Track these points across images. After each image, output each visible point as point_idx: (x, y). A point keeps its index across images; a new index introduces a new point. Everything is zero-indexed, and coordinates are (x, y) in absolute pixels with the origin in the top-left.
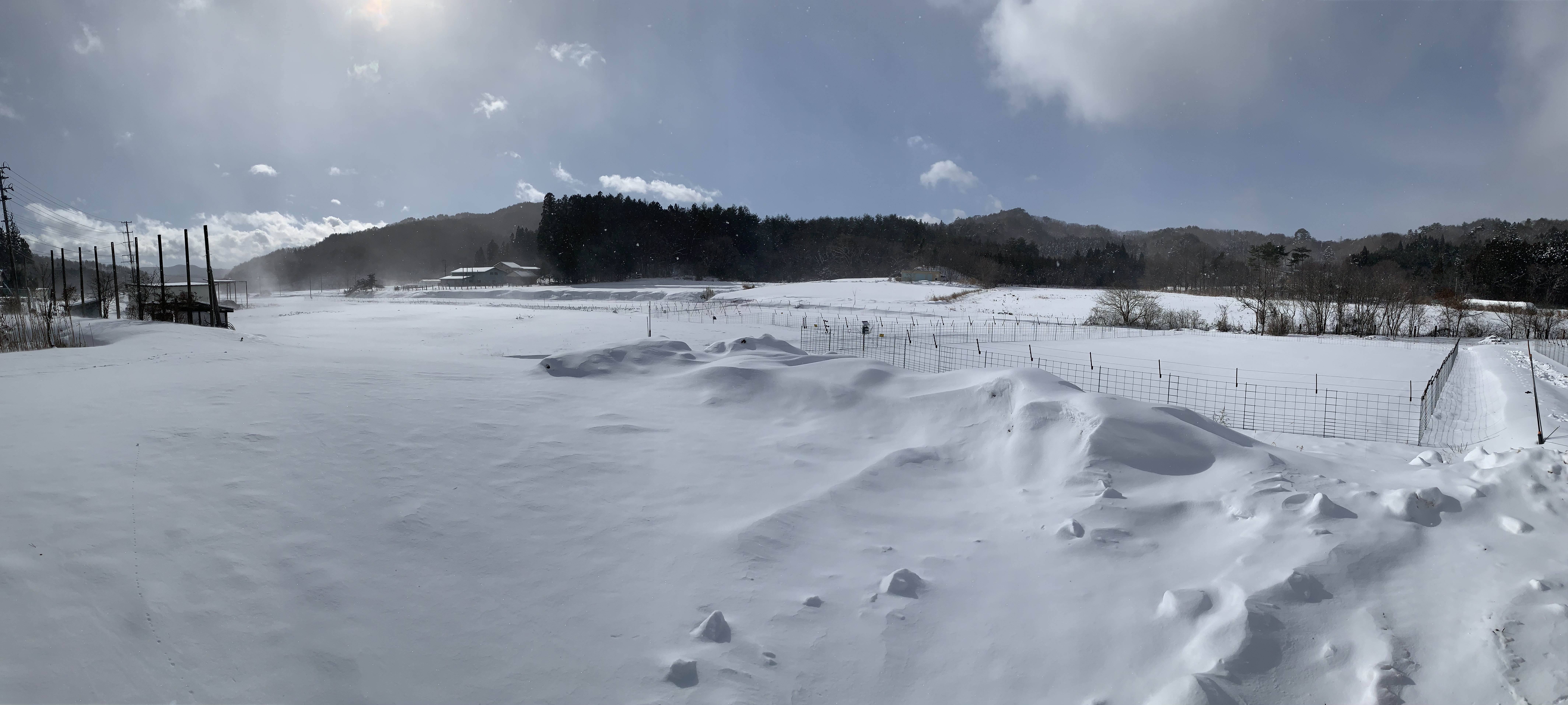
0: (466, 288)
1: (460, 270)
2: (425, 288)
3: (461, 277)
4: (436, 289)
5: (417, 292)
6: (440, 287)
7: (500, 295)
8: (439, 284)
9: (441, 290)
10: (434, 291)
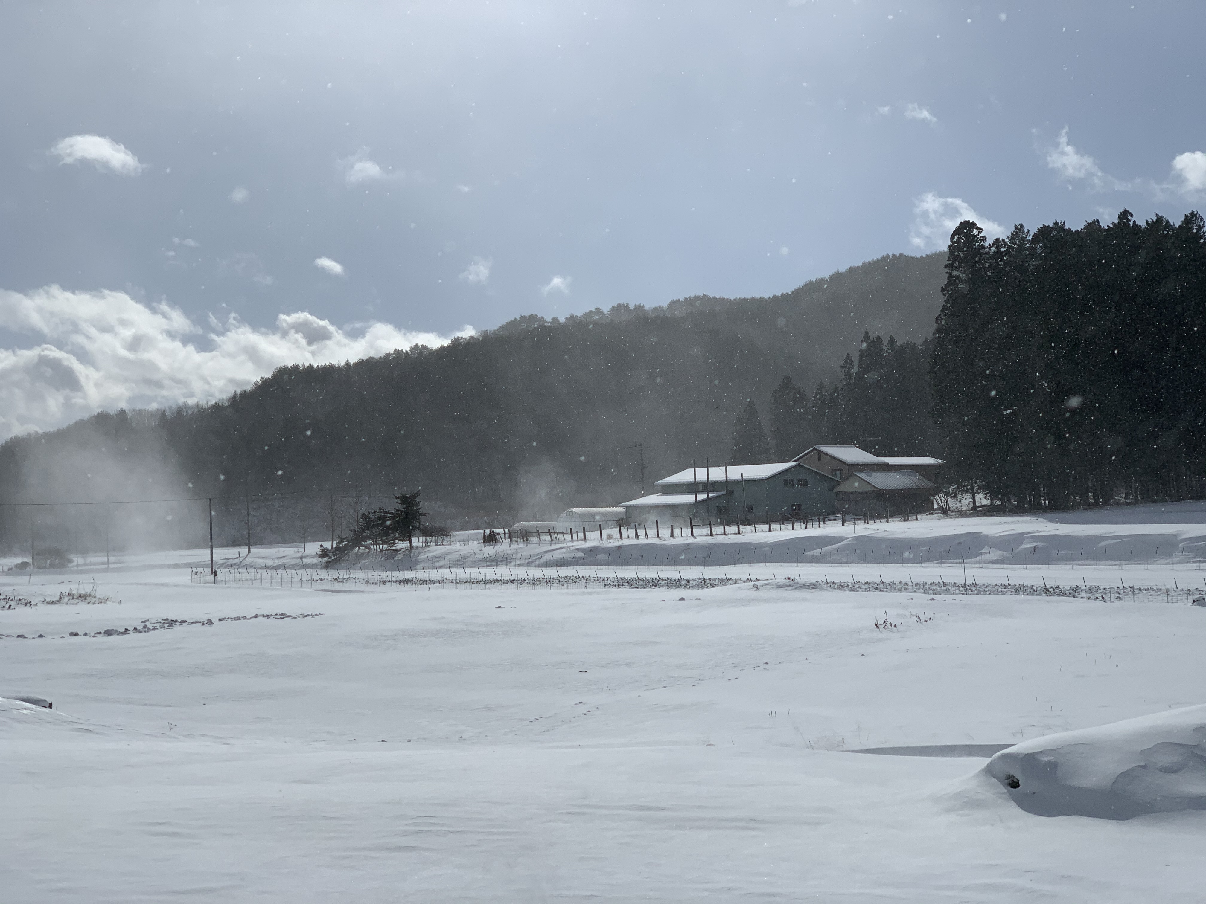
0: (706, 531)
1: (686, 476)
2: (581, 535)
3: (689, 499)
4: (610, 537)
5: (553, 547)
6: (624, 532)
7: (817, 552)
8: (622, 523)
9: (625, 542)
10: (606, 544)
